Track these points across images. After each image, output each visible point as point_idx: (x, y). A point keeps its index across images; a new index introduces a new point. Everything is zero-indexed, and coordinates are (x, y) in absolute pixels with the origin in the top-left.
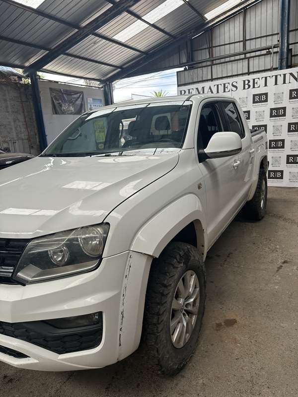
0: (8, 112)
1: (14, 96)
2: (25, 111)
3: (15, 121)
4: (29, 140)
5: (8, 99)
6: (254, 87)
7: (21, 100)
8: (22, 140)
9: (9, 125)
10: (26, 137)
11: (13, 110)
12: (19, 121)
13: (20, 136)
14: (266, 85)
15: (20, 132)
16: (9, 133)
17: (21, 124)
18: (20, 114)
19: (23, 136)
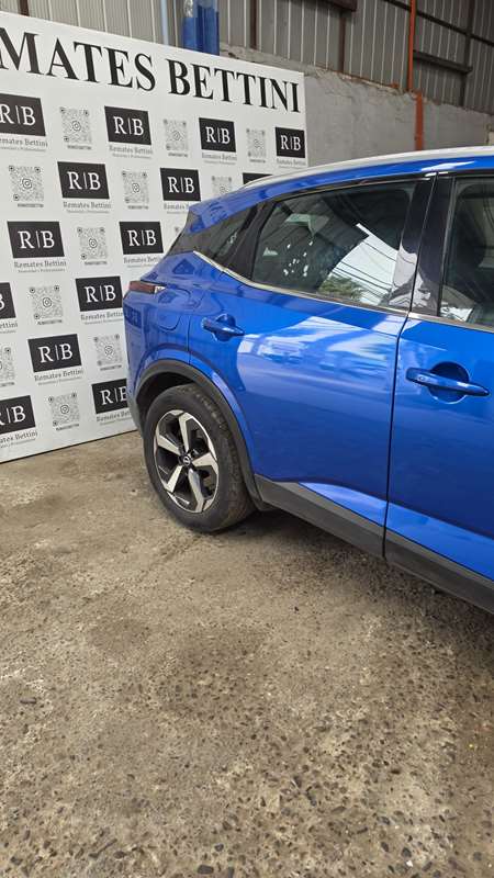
6: (199, 94)
14: (226, 98)
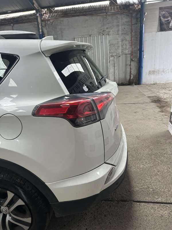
0: (118, 34)
1: (126, 22)
2: (133, 31)
3: (122, 41)
4: (132, 54)
5: (120, 25)
7: (131, 23)
8: (126, 54)
9: (118, 44)
10: (130, 52)
11: (123, 32)
12: (126, 40)
13: (124, 52)
15: (126, 48)
16: (117, 50)
17: (127, 42)
18: (128, 35)
19: (127, 52)
